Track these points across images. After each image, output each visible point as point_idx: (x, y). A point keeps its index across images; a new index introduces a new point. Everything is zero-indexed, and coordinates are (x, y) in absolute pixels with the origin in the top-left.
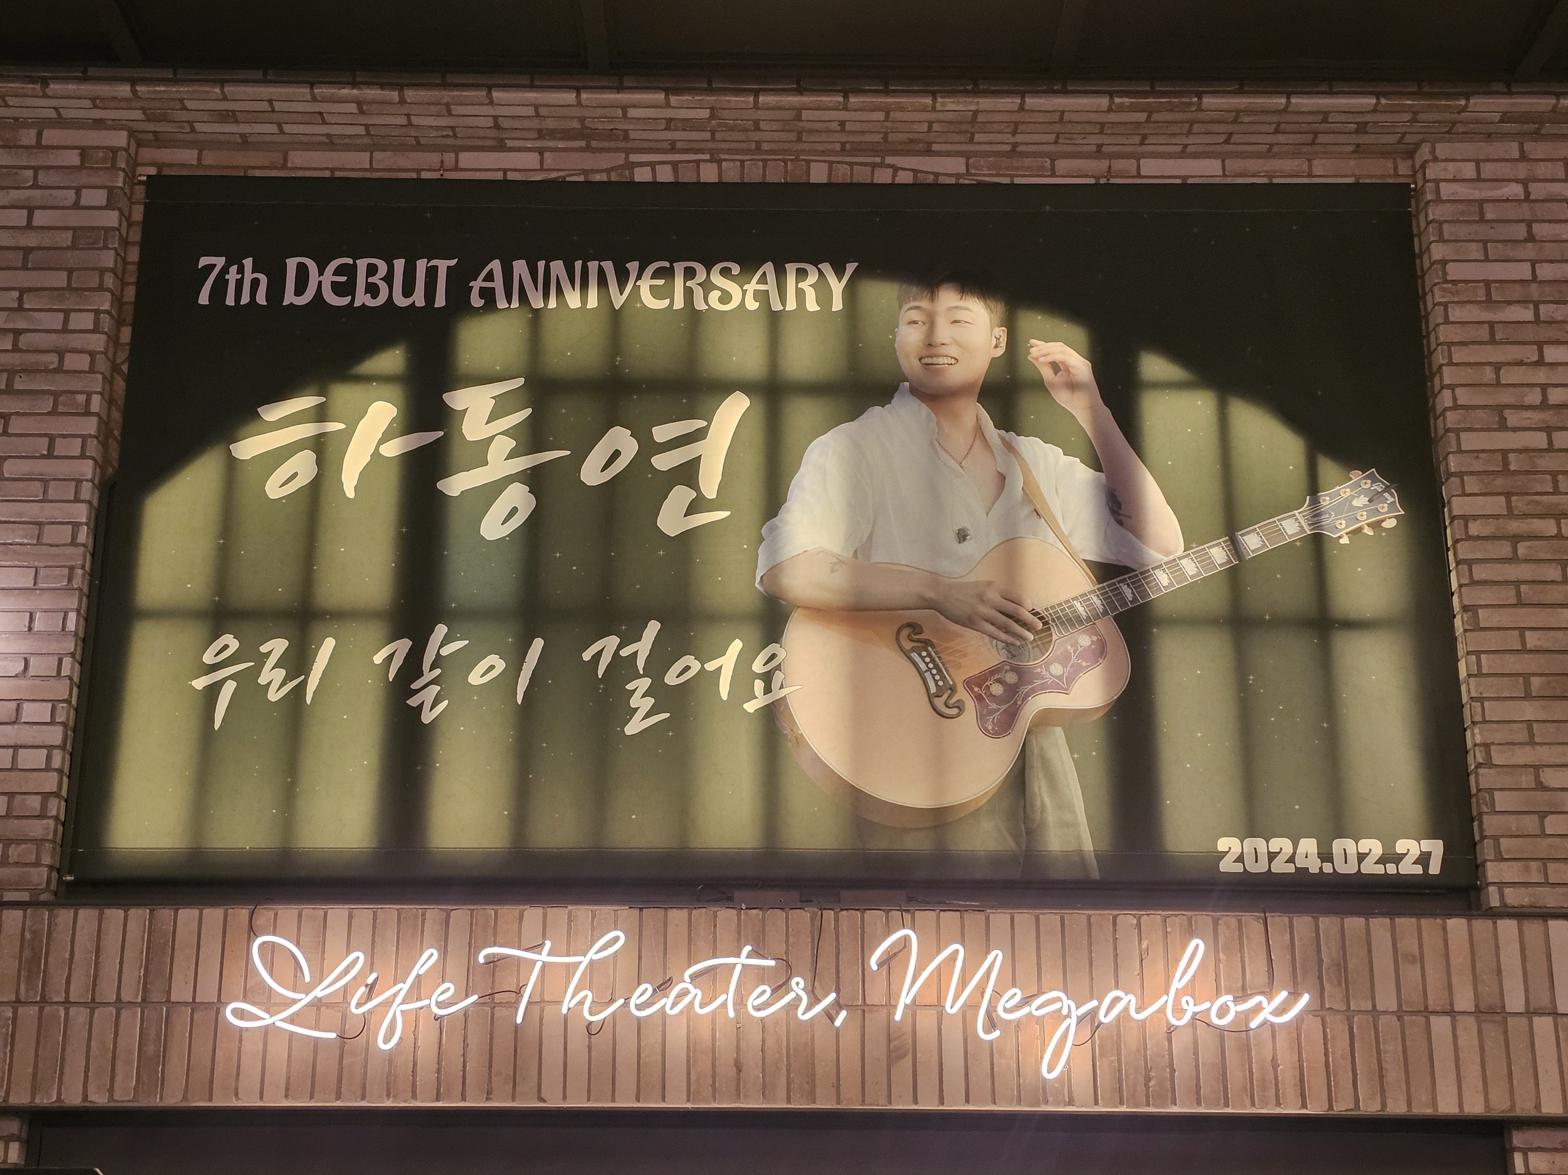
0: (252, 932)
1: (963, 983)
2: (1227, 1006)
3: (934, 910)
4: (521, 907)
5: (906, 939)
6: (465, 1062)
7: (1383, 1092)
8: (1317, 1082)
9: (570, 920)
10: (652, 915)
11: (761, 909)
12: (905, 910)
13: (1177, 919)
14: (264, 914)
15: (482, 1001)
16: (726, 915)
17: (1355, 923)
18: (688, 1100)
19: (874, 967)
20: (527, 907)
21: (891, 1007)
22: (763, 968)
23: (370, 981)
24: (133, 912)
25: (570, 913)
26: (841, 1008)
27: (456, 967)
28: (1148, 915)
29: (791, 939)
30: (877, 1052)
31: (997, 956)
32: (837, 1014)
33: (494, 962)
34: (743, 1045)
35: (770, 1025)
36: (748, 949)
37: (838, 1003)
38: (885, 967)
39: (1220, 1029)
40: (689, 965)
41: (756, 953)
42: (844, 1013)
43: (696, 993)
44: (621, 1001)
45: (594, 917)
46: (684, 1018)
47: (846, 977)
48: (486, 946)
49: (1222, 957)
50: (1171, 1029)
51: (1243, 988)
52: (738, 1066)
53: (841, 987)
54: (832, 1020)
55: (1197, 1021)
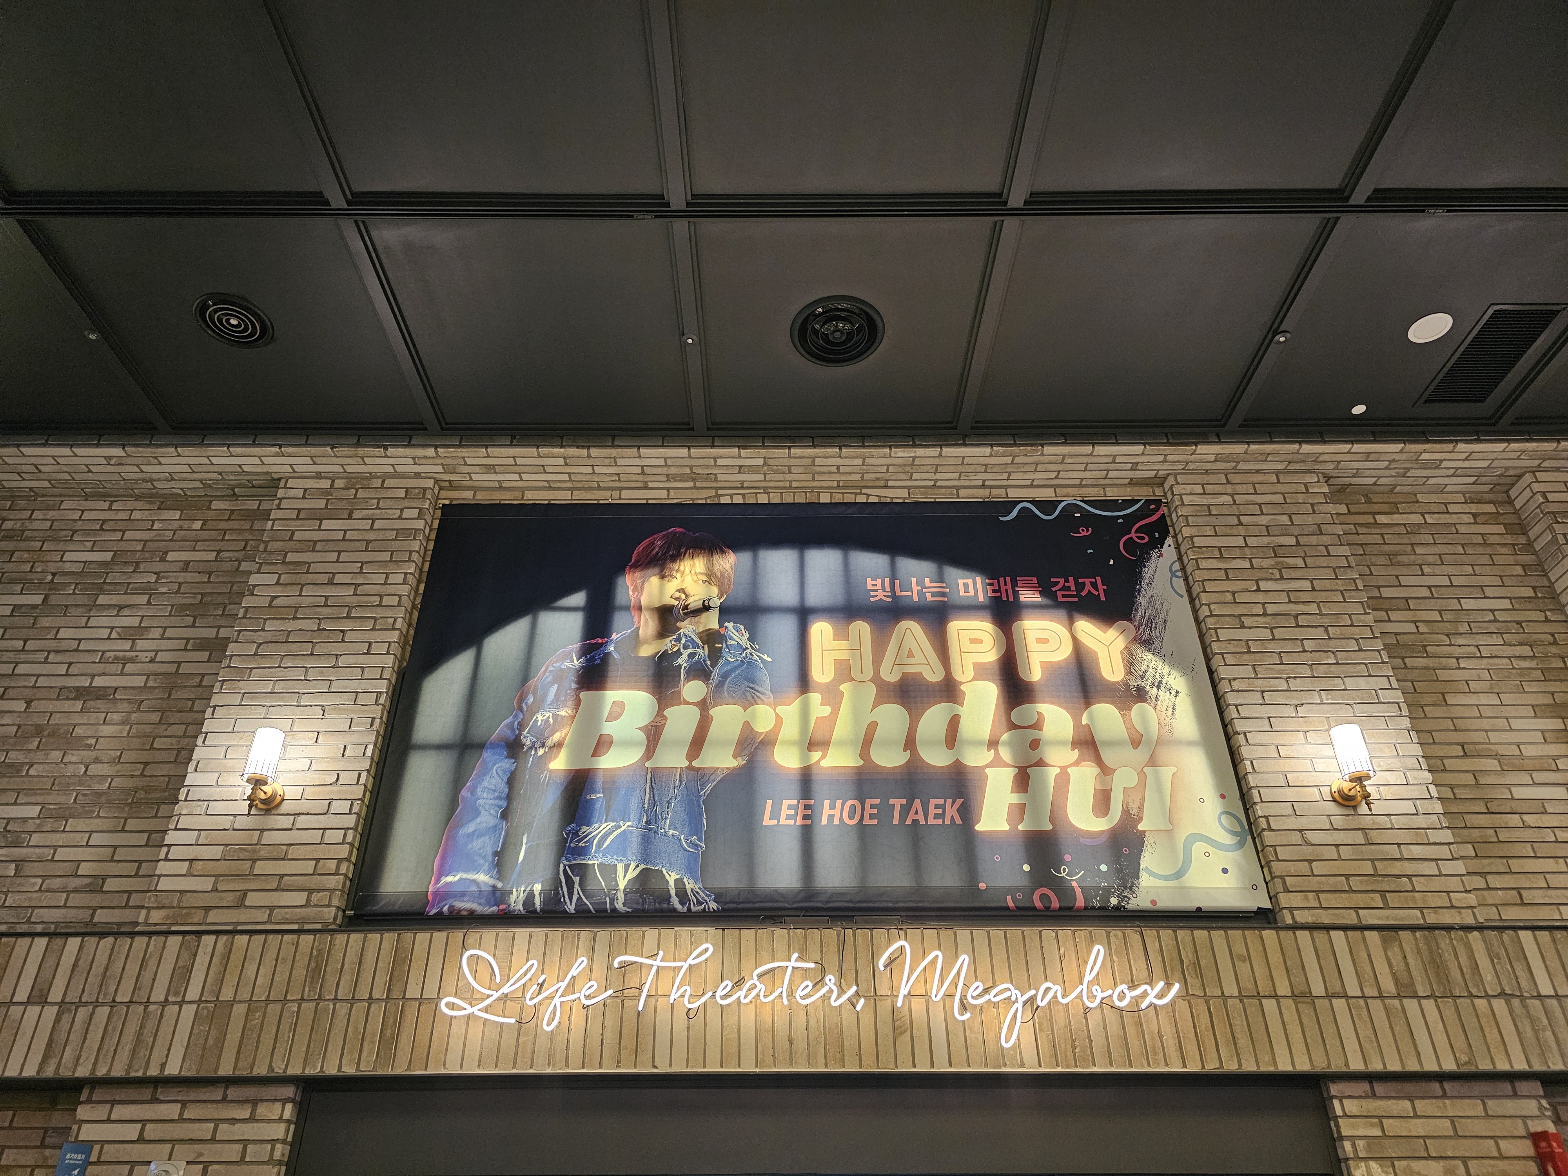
0: (464, 948)
1: (942, 981)
2: (1124, 993)
3: (919, 928)
4: (644, 929)
5: (902, 948)
6: (603, 1040)
7: (1238, 1055)
8: (1191, 1048)
9: (676, 937)
10: (731, 934)
11: (803, 929)
12: (900, 929)
13: (1082, 933)
14: (474, 935)
15: (615, 994)
16: (780, 933)
17: (1201, 935)
18: (757, 1067)
19: (881, 968)
20: (647, 929)
21: (894, 997)
22: (806, 969)
23: (540, 981)
24: (386, 934)
25: (676, 932)
26: (860, 997)
27: (599, 970)
28: (1062, 929)
29: (824, 949)
30: (885, 1029)
31: (964, 959)
32: (858, 1002)
33: (624, 966)
34: (794, 1025)
35: (811, 1010)
36: (796, 955)
37: (857, 994)
38: (889, 968)
39: (1120, 1010)
40: (756, 968)
41: (800, 959)
42: (862, 1001)
43: (760, 986)
44: (710, 994)
45: (692, 935)
46: (753, 1006)
47: (862, 975)
48: (619, 955)
49: (1115, 958)
50: (1086, 1011)
51: (1132, 980)
52: (791, 1041)
53: (859, 984)
54: (854, 1005)
55: (1105, 1005)
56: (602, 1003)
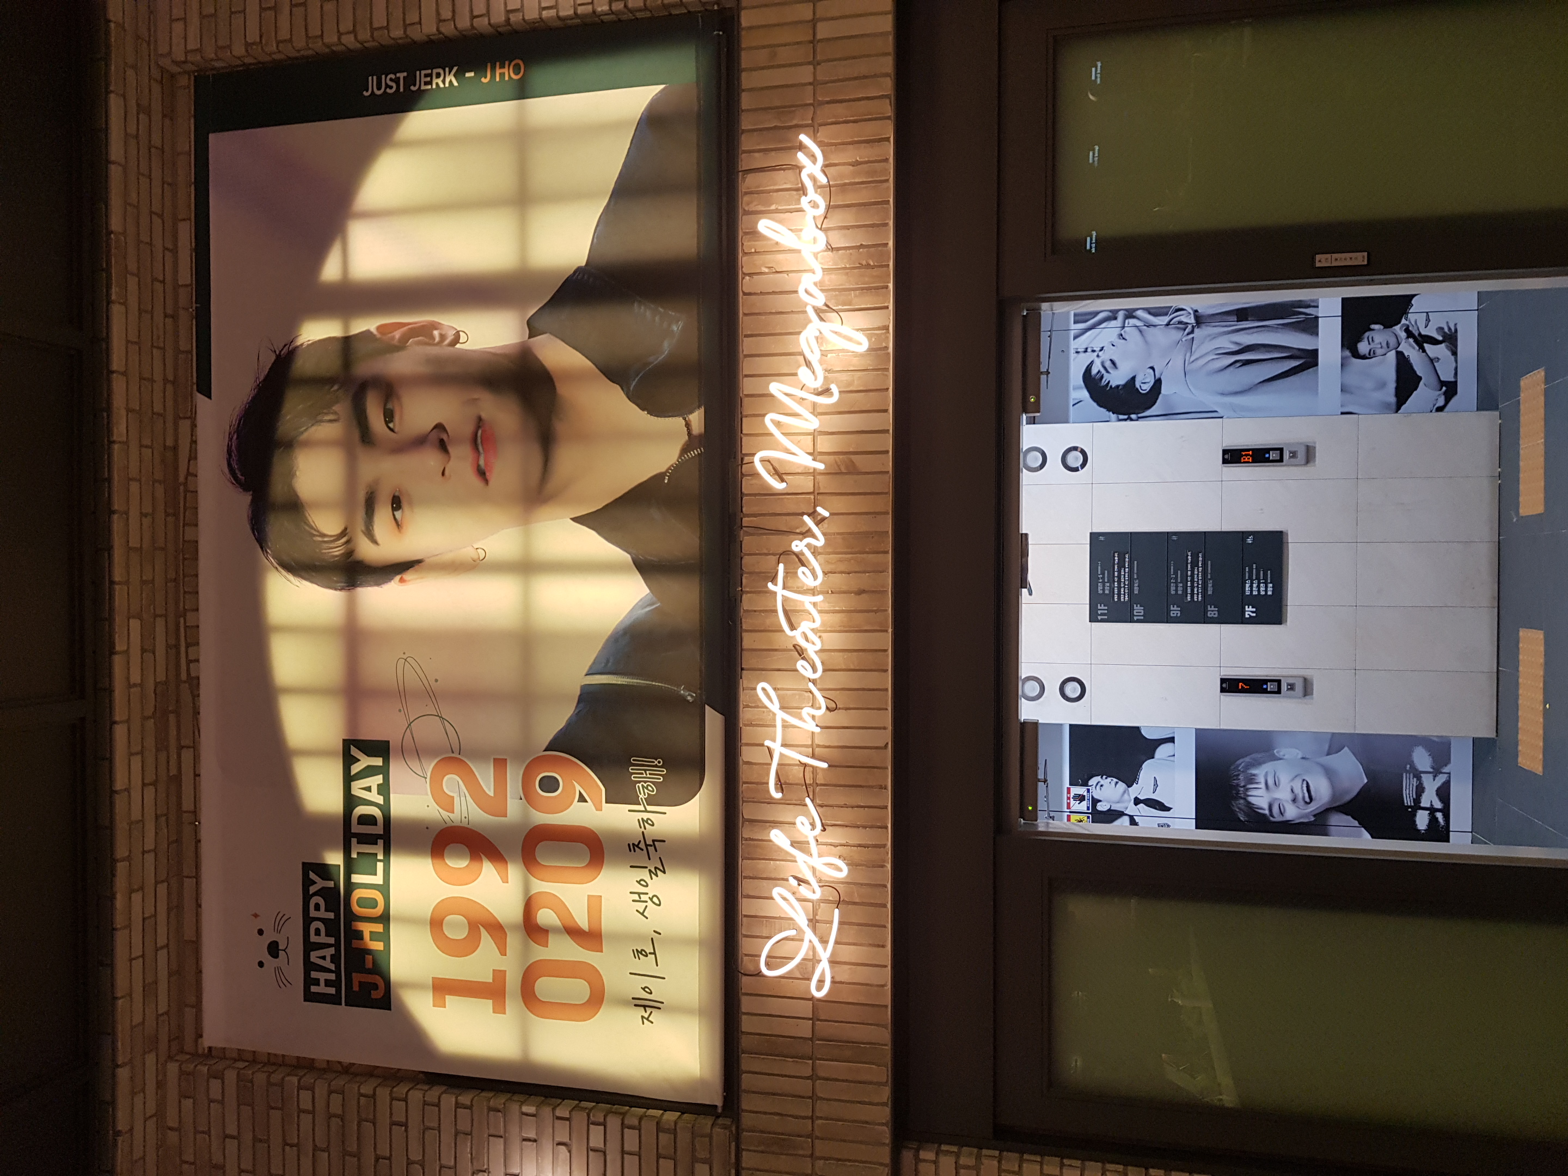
0: (757, 975)
1: (797, 415)
2: (811, 201)
3: (741, 439)
4: (740, 764)
5: (762, 461)
6: (857, 807)
7: (875, 76)
8: (871, 130)
9: (751, 725)
10: (747, 661)
11: (742, 575)
12: (742, 462)
13: (746, 244)
14: (745, 963)
15: (811, 796)
16: (747, 602)
17: (746, 101)
18: (886, 631)
19: (784, 485)
20: (743, 759)
22: (787, 573)
23: (795, 882)
24: (742, 1067)
25: (746, 725)
26: (815, 511)
27: (784, 814)
28: (742, 267)
29: (765, 551)
30: (849, 483)
31: (773, 387)
32: (820, 514)
33: (780, 786)
34: (844, 588)
35: (828, 568)
36: (770, 585)
37: (813, 514)
38: (785, 477)
39: (829, 208)
40: (783, 631)
41: (774, 579)
42: (819, 509)
43: (804, 626)
44: (811, 685)
45: (748, 706)
46: (824, 635)
47: (792, 508)
48: (768, 791)
49: (773, 207)
50: (830, 248)
51: (797, 190)
52: (860, 592)
53: (800, 511)
54: (824, 519)
55: (823, 226)
56: (820, 810)
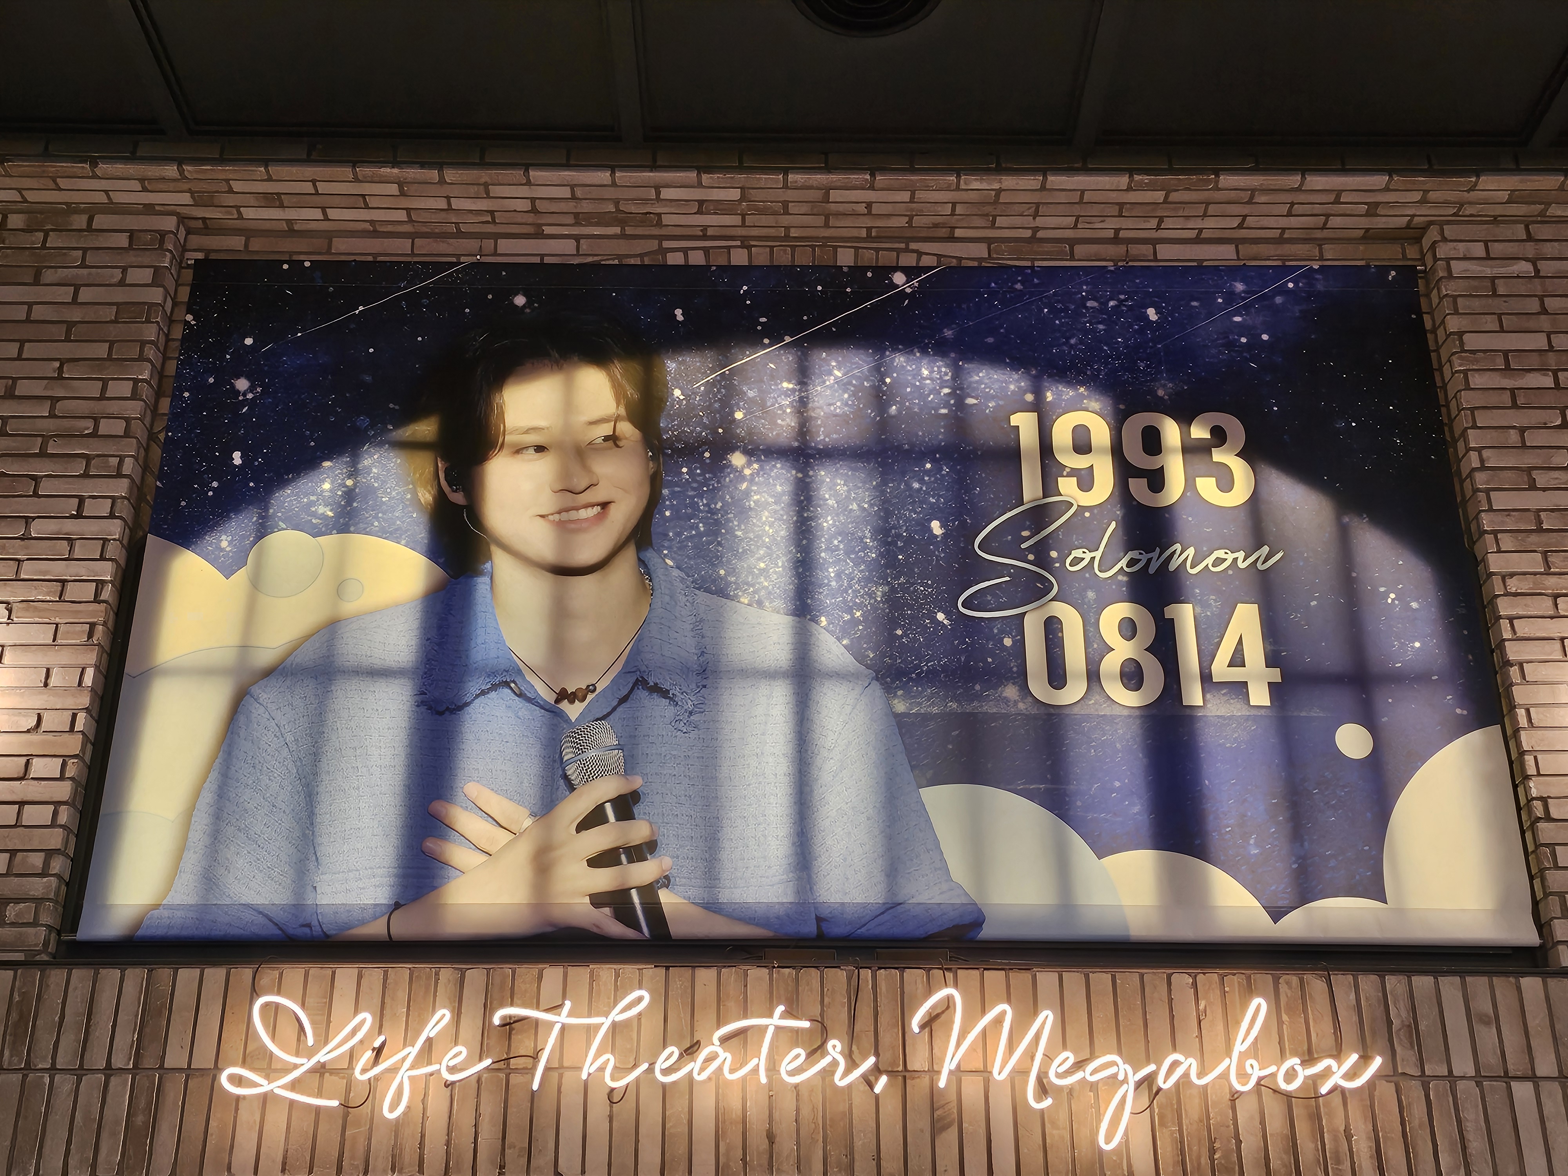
0: (255, 991)
1: (1010, 1048)
2: (1294, 1069)
3: (977, 969)
4: (541, 966)
5: (949, 999)
6: (476, 1134)
8: (1395, 1154)
9: (592, 979)
10: (680, 976)
11: (794, 968)
12: (946, 969)
13: (1236, 978)
14: (269, 974)
15: (496, 1065)
16: (757, 975)
17: (1423, 983)
19: (916, 1029)
20: (547, 966)
21: (934, 1073)
22: (797, 1031)
23: (377, 1044)
24: (130, 972)
25: (592, 973)
26: (881, 1073)
27: (470, 1028)
28: (1204, 974)
29: (826, 1000)
30: (920, 1123)
31: (1046, 1018)
32: (877, 1079)
33: (509, 1024)
34: (776, 1115)
35: (804, 1093)
36: (781, 1008)
37: (877, 1070)
38: (927, 1030)
39: (1288, 1099)
40: (719, 1026)
41: (789, 1014)
42: (884, 1079)
43: (725, 1057)
44: (645, 1066)
45: (617, 975)
46: (712, 1085)
47: (885, 1038)
48: (502, 1005)
49: (1285, 1017)
50: (1235, 1096)
51: (1310, 1051)
52: (771, 1137)
53: (880, 1052)
54: (871, 1086)
55: (1263, 1088)
56: (474, 1080)
